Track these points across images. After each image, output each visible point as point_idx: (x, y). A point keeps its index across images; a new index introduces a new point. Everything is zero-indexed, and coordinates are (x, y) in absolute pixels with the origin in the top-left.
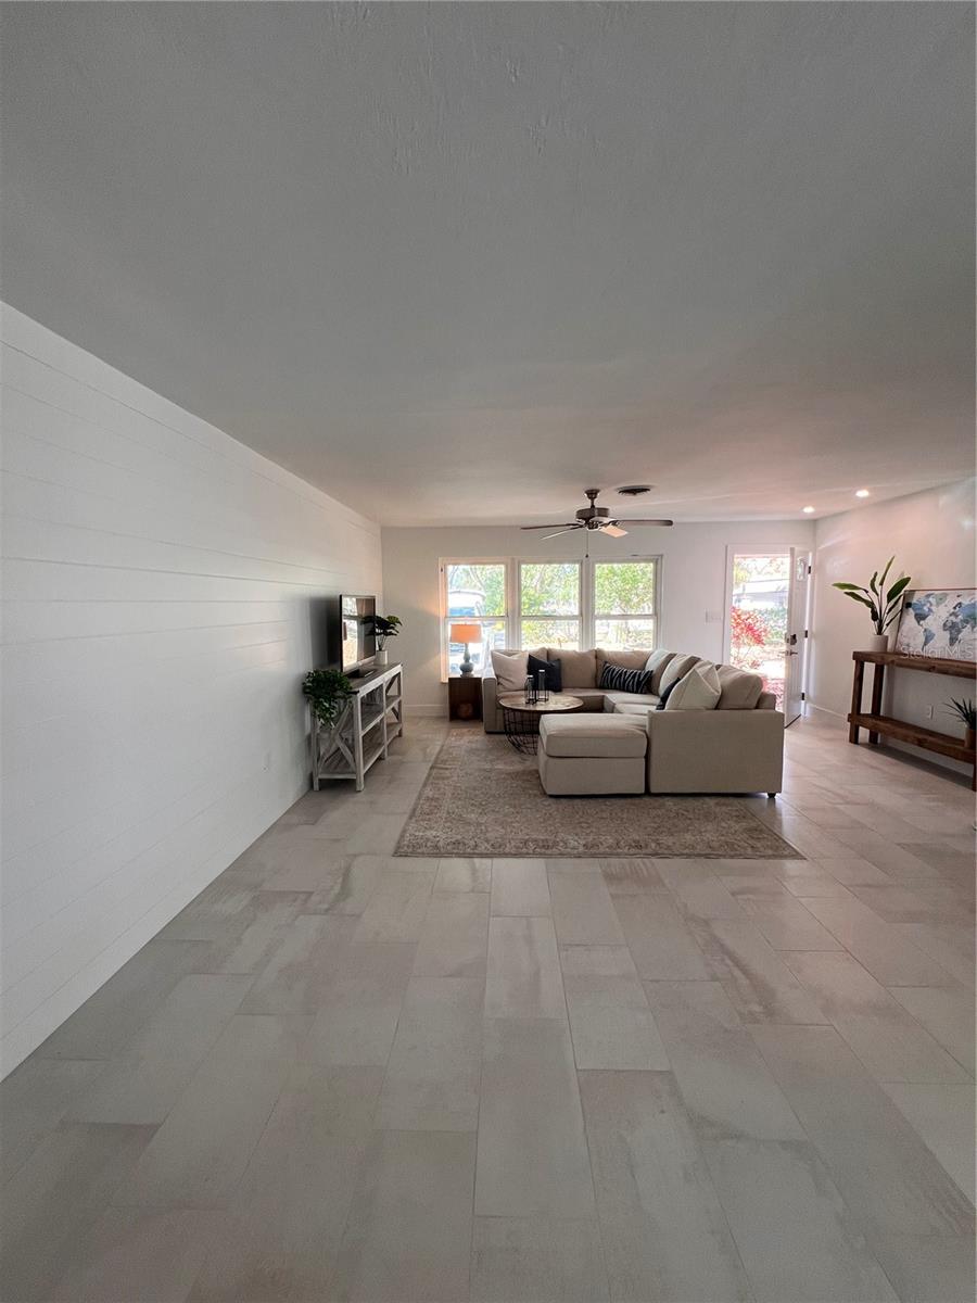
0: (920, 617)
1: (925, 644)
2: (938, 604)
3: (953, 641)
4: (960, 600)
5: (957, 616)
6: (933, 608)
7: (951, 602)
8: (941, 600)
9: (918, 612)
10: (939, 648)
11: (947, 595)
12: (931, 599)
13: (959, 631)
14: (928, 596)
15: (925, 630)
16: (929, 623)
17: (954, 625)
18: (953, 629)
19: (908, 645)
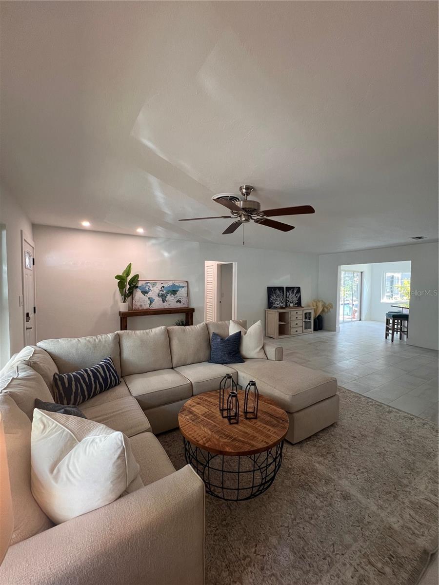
0: (145, 292)
1: (150, 304)
2: (153, 287)
3: (164, 301)
4: (162, 285)
5: (163, 291)
6: (151, 288)
7: (159, 286)
8: (154, 284)
9: (143, 290)
10: (158, 304)
11: (156, 283)
12: (148, 285)
13: (166, 297)
14: (147, 283)
15: (149, 298)
16: (150, 294)
17: (163, 295)
18: (163, 297)
19: (141, 306)
